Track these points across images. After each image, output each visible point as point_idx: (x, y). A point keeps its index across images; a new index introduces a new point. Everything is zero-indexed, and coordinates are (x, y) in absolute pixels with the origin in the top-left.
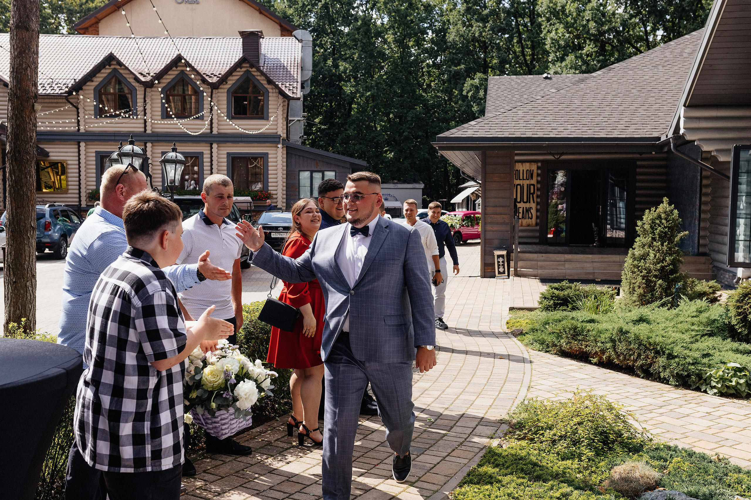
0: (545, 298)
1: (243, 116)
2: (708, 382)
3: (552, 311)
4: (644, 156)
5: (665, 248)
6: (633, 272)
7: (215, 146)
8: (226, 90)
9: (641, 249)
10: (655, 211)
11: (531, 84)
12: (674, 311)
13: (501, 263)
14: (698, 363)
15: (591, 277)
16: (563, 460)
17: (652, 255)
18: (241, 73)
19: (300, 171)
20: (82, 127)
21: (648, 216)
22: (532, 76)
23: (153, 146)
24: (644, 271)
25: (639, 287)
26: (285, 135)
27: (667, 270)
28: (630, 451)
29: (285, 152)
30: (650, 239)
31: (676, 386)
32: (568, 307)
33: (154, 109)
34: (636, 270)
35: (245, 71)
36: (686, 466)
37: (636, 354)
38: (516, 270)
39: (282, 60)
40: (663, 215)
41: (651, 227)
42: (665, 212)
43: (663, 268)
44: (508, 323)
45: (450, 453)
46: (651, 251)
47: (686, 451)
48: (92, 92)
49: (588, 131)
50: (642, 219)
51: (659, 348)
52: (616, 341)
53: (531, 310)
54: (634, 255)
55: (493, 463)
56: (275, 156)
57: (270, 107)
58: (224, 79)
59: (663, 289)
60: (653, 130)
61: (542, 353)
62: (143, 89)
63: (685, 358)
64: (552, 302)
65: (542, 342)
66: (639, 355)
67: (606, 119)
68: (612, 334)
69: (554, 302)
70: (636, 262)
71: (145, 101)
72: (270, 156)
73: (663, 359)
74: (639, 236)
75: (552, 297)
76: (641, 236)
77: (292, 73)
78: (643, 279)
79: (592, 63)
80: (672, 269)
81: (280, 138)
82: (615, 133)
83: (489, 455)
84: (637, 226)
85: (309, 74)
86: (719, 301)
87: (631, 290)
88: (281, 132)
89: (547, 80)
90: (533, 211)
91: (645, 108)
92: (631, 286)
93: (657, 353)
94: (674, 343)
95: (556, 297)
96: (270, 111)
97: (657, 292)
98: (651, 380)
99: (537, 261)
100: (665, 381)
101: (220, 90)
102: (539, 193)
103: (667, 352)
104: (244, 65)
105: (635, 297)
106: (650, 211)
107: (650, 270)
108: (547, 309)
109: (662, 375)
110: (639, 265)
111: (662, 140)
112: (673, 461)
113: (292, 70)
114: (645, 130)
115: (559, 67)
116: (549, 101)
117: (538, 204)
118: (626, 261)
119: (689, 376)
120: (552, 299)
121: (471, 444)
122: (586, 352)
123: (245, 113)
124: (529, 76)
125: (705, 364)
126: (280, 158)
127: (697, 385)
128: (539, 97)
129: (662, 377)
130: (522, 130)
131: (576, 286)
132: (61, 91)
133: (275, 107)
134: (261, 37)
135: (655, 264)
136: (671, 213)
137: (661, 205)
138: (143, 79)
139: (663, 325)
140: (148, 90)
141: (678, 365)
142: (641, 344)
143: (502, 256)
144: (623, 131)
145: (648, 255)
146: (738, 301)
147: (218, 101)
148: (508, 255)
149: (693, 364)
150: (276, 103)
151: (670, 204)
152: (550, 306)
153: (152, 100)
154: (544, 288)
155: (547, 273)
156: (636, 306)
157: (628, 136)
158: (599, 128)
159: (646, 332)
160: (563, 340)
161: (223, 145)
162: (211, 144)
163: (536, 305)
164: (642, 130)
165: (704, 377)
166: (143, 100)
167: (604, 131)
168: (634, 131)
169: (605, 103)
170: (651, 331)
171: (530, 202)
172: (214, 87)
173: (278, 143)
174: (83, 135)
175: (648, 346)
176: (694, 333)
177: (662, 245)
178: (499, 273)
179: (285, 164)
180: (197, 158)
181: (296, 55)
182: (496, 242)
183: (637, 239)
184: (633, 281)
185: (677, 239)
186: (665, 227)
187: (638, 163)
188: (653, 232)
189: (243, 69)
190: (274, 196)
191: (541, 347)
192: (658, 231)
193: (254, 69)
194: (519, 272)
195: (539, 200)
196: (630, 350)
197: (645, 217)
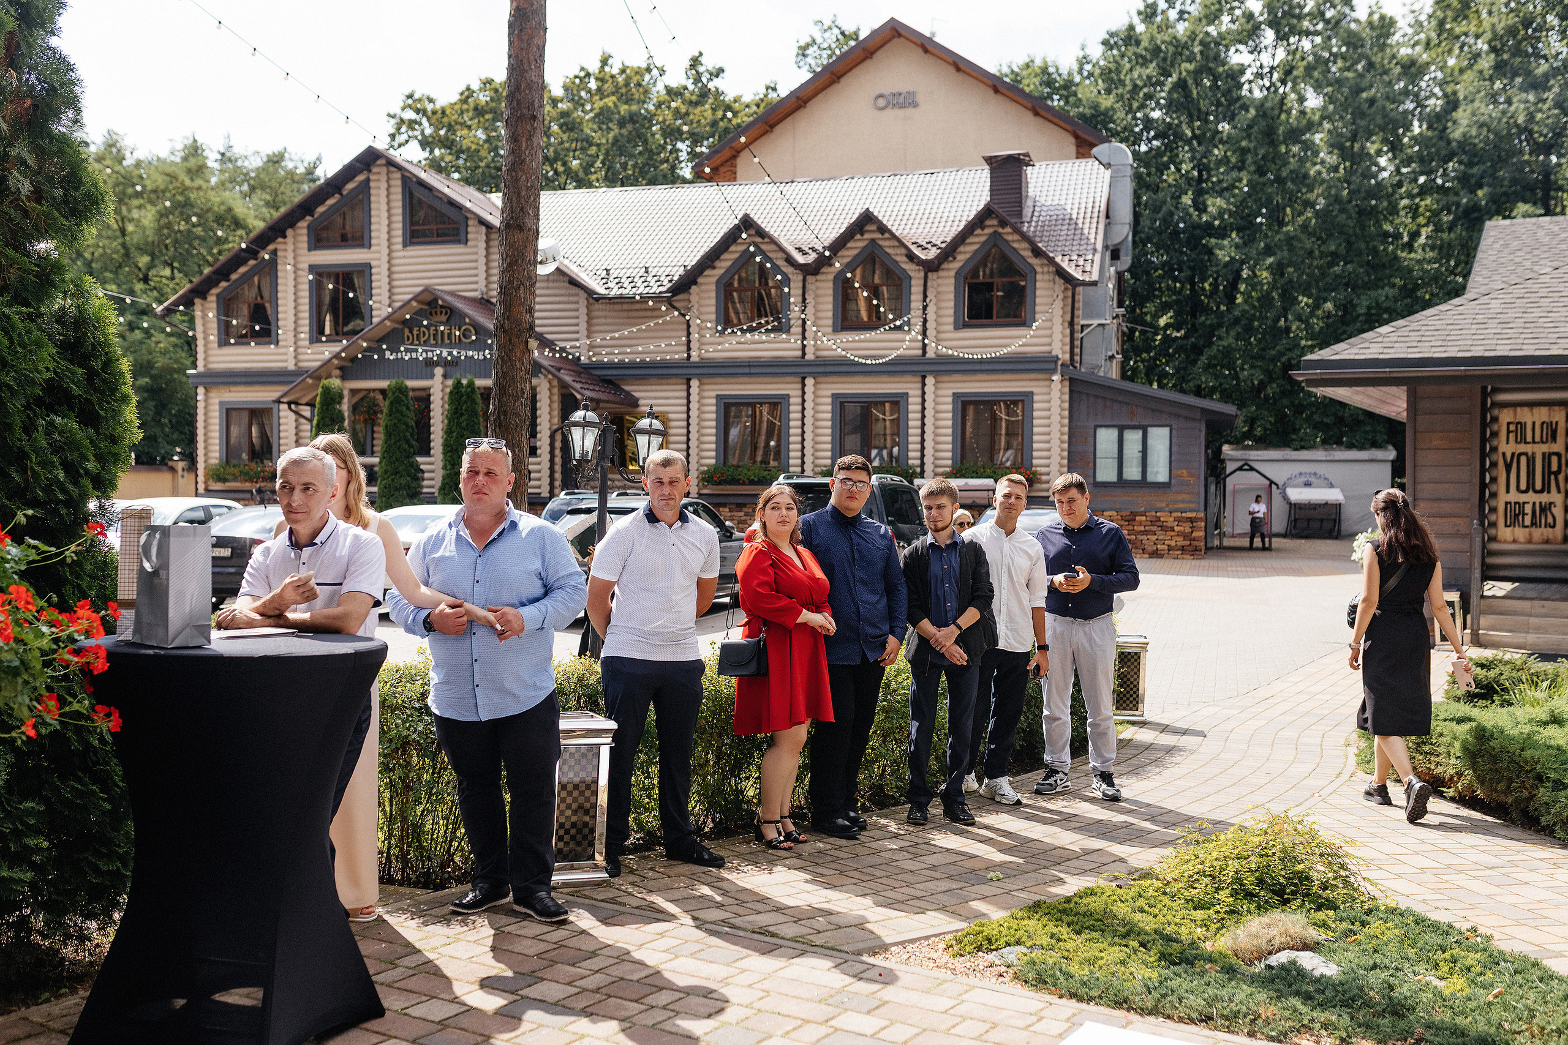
1: (985, 321)
7: (930, 381)
8: (953, 273)
18: (983, 239)
19: (1096, 427)
20: (693, 354)
23: (816, 383)
26: (1067, 356)
29: (1067, 390)
33: (820, 314)
35: (991, 235)
39: (1068, 207)
48: (713, 287)
56: (1046, 397)
57: (1038, 300)
58: (949, 252)
62: (800, 277)
71: (804, 300)
72: (1036, 398)
77: (1086, 231)
81: (1056, 362)
85: (1123, 231)
88: (1059, 349)
96: (1037, 308)
101: (941, 273)
104: (988, 222)
113: (1087, 226)
123: (989, 316)
126: (1056, 402)
132: (662, 289)
133: (1050, 300)
134: (1028, 165)
138: (800, 259)
140: (810, 278)
147: (938, 293)
150: (1050, 293)
153: (817, 296)
161: (946, 378)
162: (924, 377)
166: (800, 299)
172: (931, 267)
173: (1054, 371)
174: (696, 366)
179: (1066, 413)
180: (896, 403)
181: (1098, 195)
189: (988, 231)
190: (1044, 478)
193: (1008, 230)
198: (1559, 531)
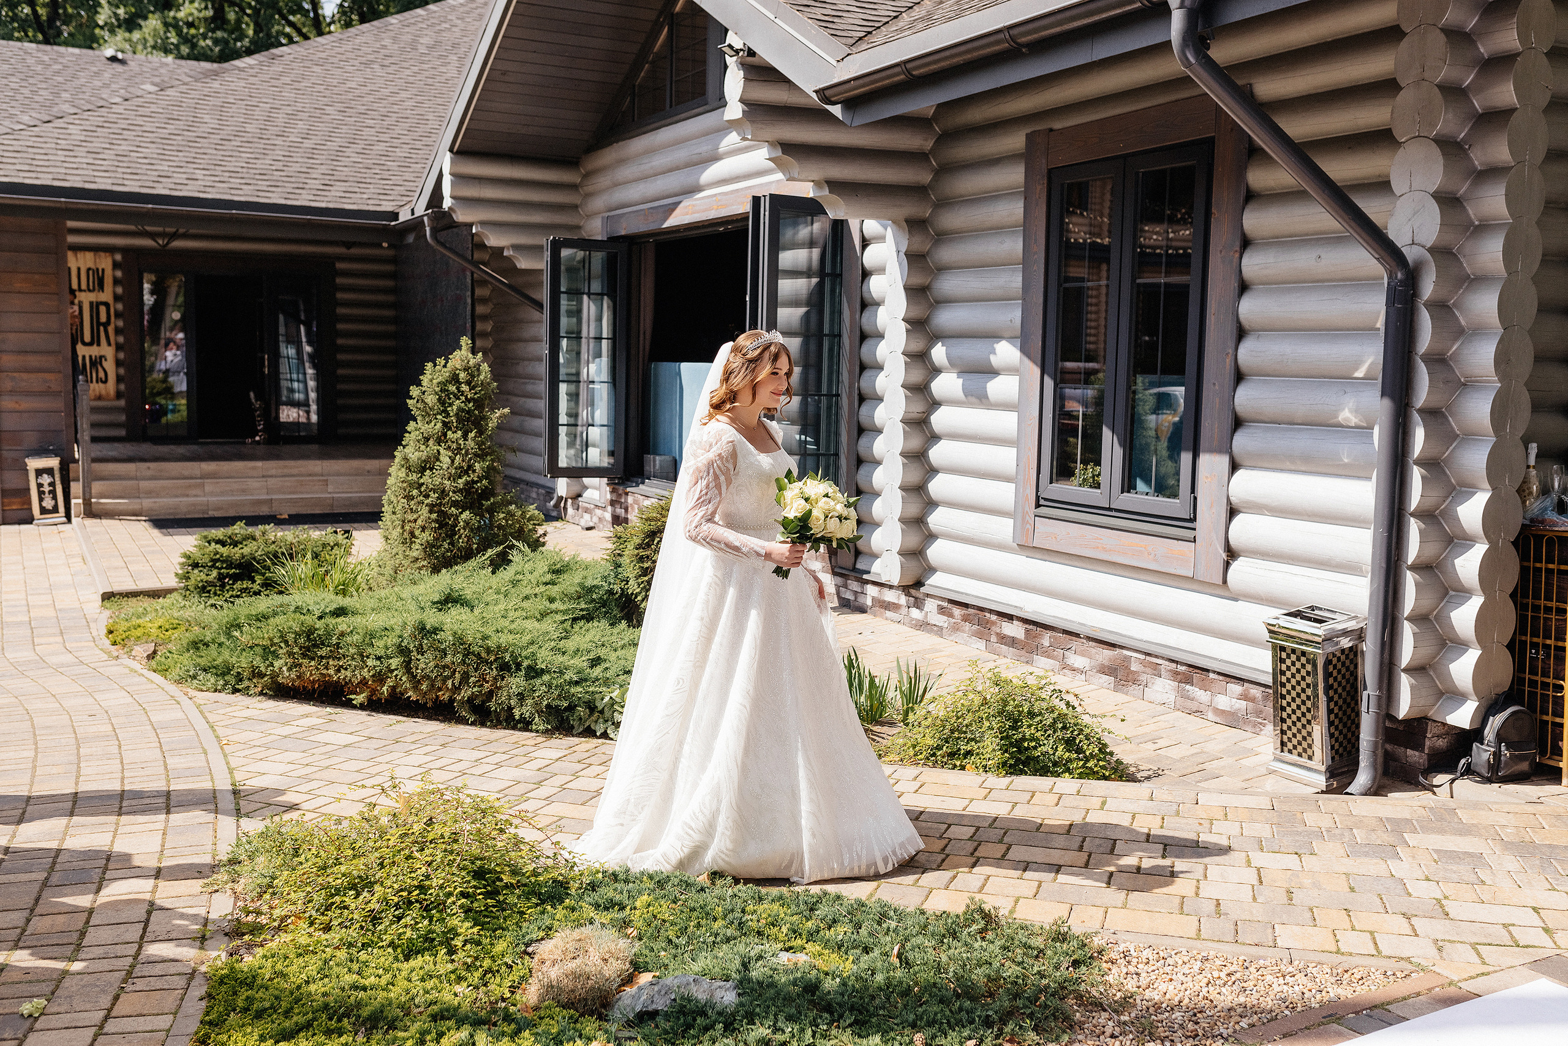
0: (195, 565)
2: (607, 714)
3: (215, 594)
4: (354, 251)
5: (470, 444)
6: (409, 498)
9: (423, 447)
10: (445, 366)
11: (77, 68)
12: (506, 574)
13: (47, 489)
14: (586, 680)
15: (264, 511)
16: (407, 958)
17: (445, 460)
21: (433, 376)
22: (76, 51)
24: (431, 493)
25: (423, 529)
27: (477, 490)
28: (543, 902)
30: (439, 425)
31: (547, 731)
32: (254, 581)
34: (415, 492)
36: (665, 910)
37: (457, 675)
38: (87, 503)
40: (462, 376)
41: (439, 400)
42: (466, 369)
43: (470, 484)
44: (111, 632)
45: (110, 1010)
46: (442, 451)
47: (651, 877)
49: (243, 187)
50: (419, 384)
51: (507, 659)
52: (410, 652)
53: (155, 594)
54: (406, 459)
55: (246, 1010)
59: (472, 530)
60: (381, 197)
61: (223, 697)
63: (561, 673)
64: (215, 573)
65: (224, 671)
66: (465, 677)
67: (279, 166)
68: (400, 637)
69: (219, 574)
70: (414, 477)
73: (518, 680)
74: (415, 420)
75: (214, 561)
76: (419, 418)
78: (431, 512)
79: (202, 43)
80: (486, 487)
82: (304, 197)
83: (224, 988)
84: (411, 398)
86: (544, 544)
87: (406, 535)
89: (116, 65)
90: (109, 365)
91: (358, 148)
92: (407, 528)
93: (504, 667)
94: (532, 643)
95: (223, 562)
97: (460, 537)
98: (490, 727)
99: (136, 478)
100: (525, 725)
102: (120, 323)
103: (525, 664)
105: (416, 551)
106: (435, 365)
107: (443, 491)
108: (203, 589)
109: (517, 713)
110: (422, 481)
111: (402, 219)
112: (638, 904)
114: (365, 196)
115: (125, 40)
116: (142, 111)
117: (119, 347)
118: (390, 475)
119: (571, 708)
120: (213, 566)
121: (158, 969)
122: (337, 682)
124: (71, 50)
125: (598, 680)
127: (587, 724)
128: (118, 100)
129: (517, 717)
130: (86, 172)
131: (264, 534)
135: (453, 478)
136: (478, 370)
137: (457, 353)
139: (502, 606)
141: (550, 687)
142: (469, 653)
143: (49, 471)
144: (319, 193)
145: (438, 460)
146: (639, 547)
148: (64, 468)
149: (577, 683)
151: (474, 352)
152: (211, 584)
154: (188, 542)
155: (166, 504)
156: (420, 569)
157: (331, 206)
158: (268, 183)
159: (477, 626)
160: (282, 662)
163: (172, 582)
164: (359, 195)
165: (600, 706)
167: (279, 189)
168: (343, 195)
169: (274, 130)
170: (485, 623)
171: (99, 345)
175: (484, 655)
176: (559, 617)
177: (465, 437)
178: (44, 511)
182: (31, 440)
183: (411, 426)
184: (410, 517)
185: (492, 424)
186: (468, 400)
187: (340, 266)
188: (445, 411)
191: (221, 682)
192: (455, 407)
194: (94, 507)
195: (121, 339)
196: (445, 667)
197: (425, 380)
198: (111, 386)
